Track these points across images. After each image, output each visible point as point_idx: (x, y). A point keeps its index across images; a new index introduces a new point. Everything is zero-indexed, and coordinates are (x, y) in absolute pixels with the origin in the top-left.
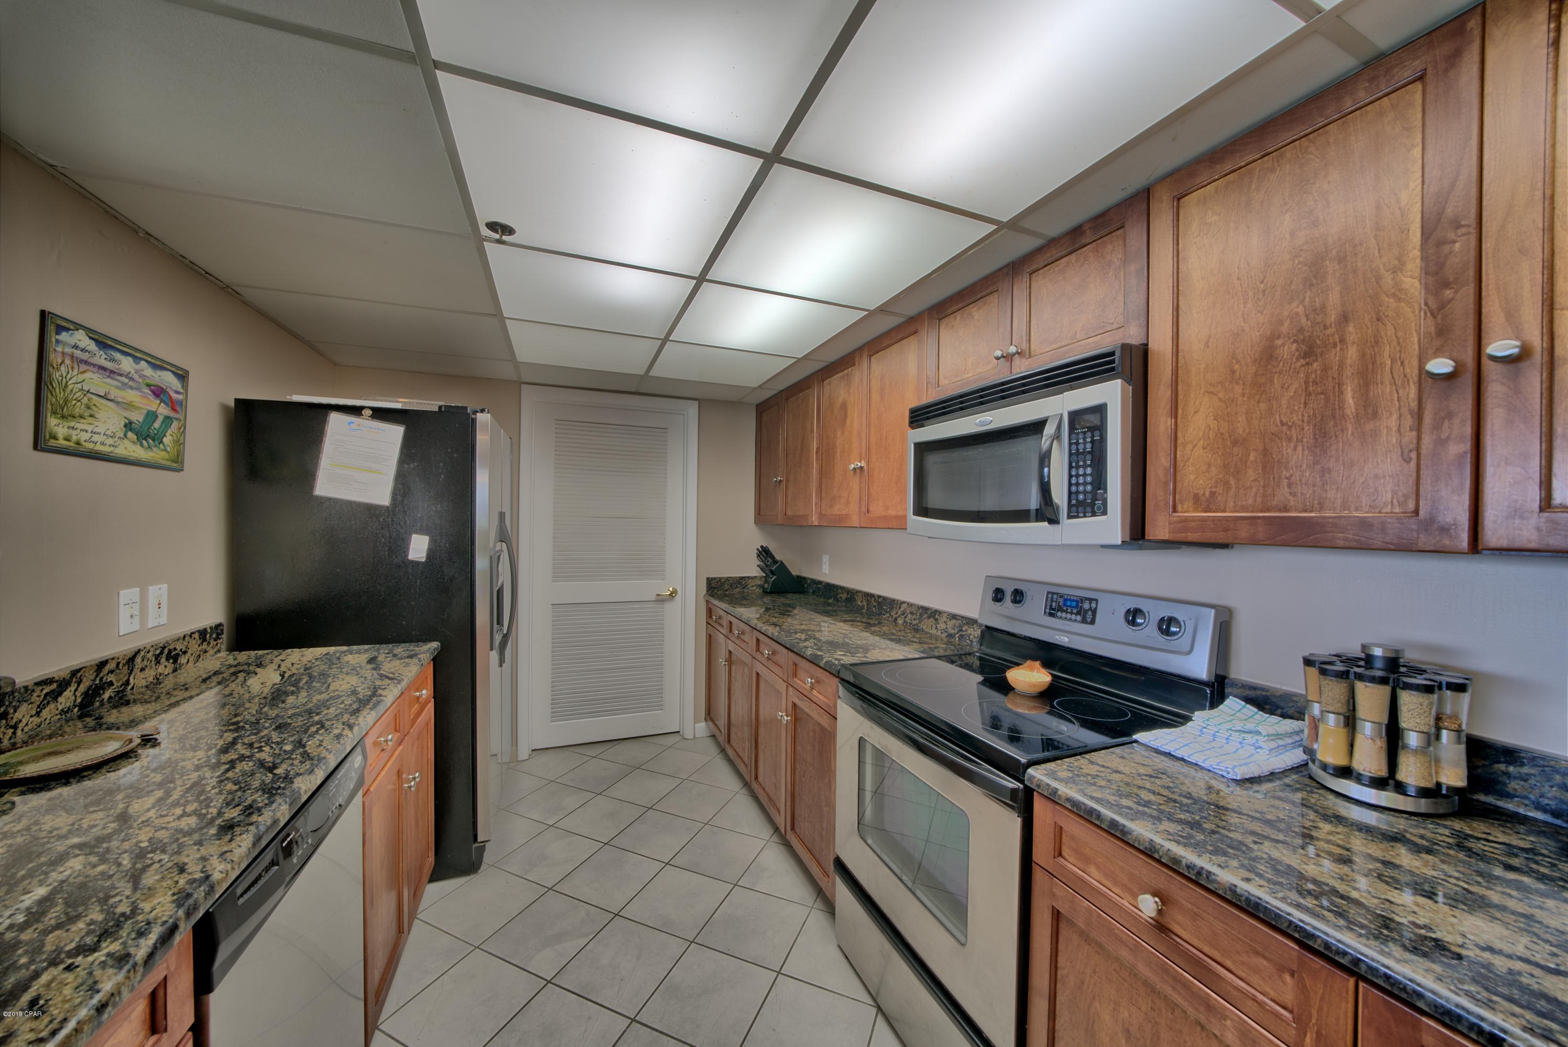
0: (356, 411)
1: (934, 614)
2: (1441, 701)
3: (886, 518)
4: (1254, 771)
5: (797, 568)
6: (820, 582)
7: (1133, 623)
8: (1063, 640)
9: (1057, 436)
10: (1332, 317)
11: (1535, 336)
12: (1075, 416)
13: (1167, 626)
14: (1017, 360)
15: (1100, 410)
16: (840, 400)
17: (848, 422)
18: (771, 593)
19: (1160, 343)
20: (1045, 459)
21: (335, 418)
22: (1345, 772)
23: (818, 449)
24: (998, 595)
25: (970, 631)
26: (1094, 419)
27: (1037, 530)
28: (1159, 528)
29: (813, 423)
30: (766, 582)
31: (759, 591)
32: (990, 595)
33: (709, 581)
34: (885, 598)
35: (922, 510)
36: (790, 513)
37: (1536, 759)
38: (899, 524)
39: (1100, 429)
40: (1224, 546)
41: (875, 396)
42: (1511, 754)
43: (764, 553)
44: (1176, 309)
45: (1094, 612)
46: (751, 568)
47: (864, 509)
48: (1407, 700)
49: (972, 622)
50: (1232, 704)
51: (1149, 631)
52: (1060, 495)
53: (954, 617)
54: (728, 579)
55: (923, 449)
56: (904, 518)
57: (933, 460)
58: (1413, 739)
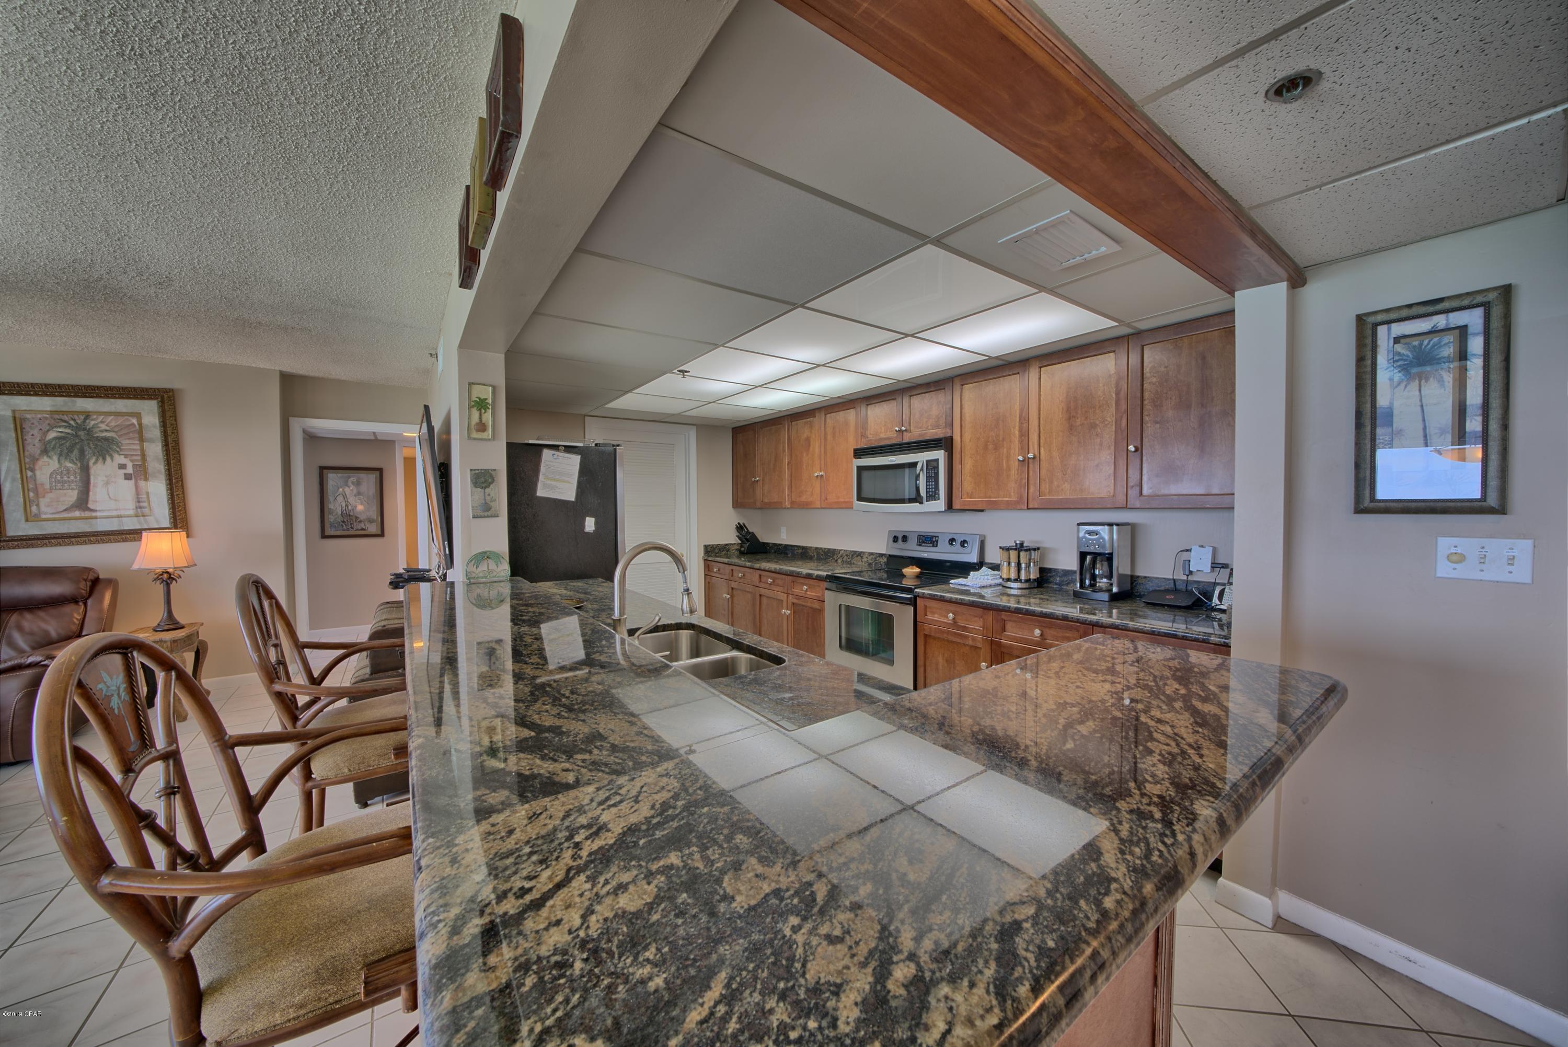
0: (555, 447)
1: (860, 554)
2: (1030, 555)
3: (838, 503)
4: (985, 584)
5: (764, 537)
6: (780, 545)
7: (951, 544)
8: (925, 555)
9: (922, 469)
10: (1001, 438)
11: (1037, 453)
12: (928, 462)
13: (963, 543)
14: (905, 433)
15: (937, 461)
16: (805, 435)
17: (811, 449)
18: (747, 553)
19: (957, 438)
20: (917, 477)
21: (546, 453)
22: (1009, 580)
23: (789, 463)
24: (895, 539)
25: (881, 560)
26: (935, 464)
27: (915, 507)
28: (956, 505)
29: (784, 447)
30: (742, 547)
31: (737, 553)
32: (891, 539)
33: (706, 547)
34: (829, 550)
35: (860, 498)
36: (766, 500)
37: (1055, 570)
38: (849, 506)
39: (937, 468)
40: (982, 511)
41: (829, 437)
42: (1050, 570)
43: (740, 528)
44: (961, 426)
45: (937, 541)
46: (730, 538)
47: (824, 498)
48: (1022, 554)
49: (881, 555)
50: (984, 569)
51: (957, 545)
52: (923, 493)
53: (872, 554)
54: (718, 545)
55: (860, 469)
56: (852, 503)
57: (865, 474)
58: (1023, 566)
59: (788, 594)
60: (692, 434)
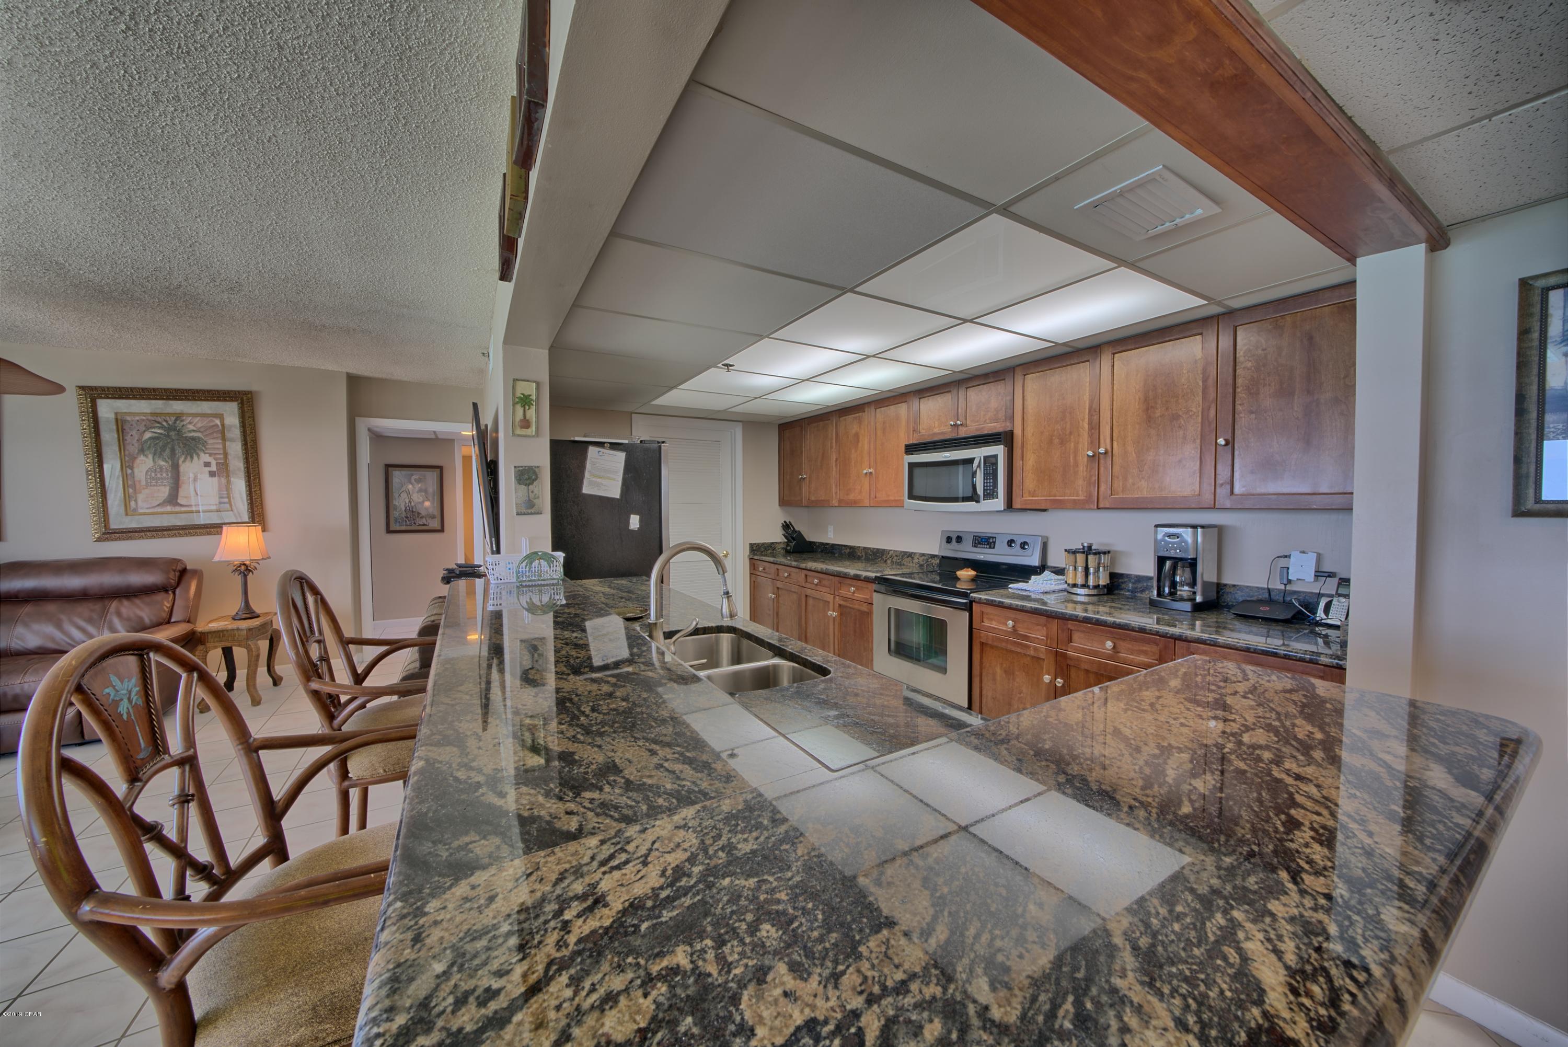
0: (600, 444)
1: (910, 555)
2: (1100, 559)
3: (888, 501)
4: (1048, 589)
5: (811, 536)
6: (827, 544)
7: (1010, 546)
8: (981, 557)
9: (979, 466)
10: (1068, 432)
11: (1109, 448)
12: (986, 458)
13: (1023, 545)
14: (960, 428)
15: (996, 456)
16: (854, 431)
17: (860, 445)
18: (793, 552)
19: (1018, 432)
20: (974, 474)
21: (592, 450)
22: (1075, 585)
23: (836, 460)
24: (949, 540)
25: (933, 561)
26: (993, 460)
27: (971, 506)
28: (1017, 504)
29: (832, 443)
30: (788, 545)
31: (783, 552)
32: (945, 540)
33: (751, 545)
34: (878, 550)
35: (911, 496)
36: (813, 498)
37: (1128, 576)
38: (899, 504)
39: (995, 464)
40: (1045, 510)
41: (879, 433)
42: (1122, 575)
43: (786, 526)
44: (1023, 419)
45: (994, 543)
46: (777, 536)
47: (873, 496)
48: (1091, 557)
49: (933, 556)
50: (1046, 573)
51: (1017, 548)
52: (980, 490)
53: (923, 555)
54: (763, 544)
55: (912, 466)
56: (903, 501)
57: (917, 471)
58: (1091, 570)
59: (835, 595)
60: (738, 431)
